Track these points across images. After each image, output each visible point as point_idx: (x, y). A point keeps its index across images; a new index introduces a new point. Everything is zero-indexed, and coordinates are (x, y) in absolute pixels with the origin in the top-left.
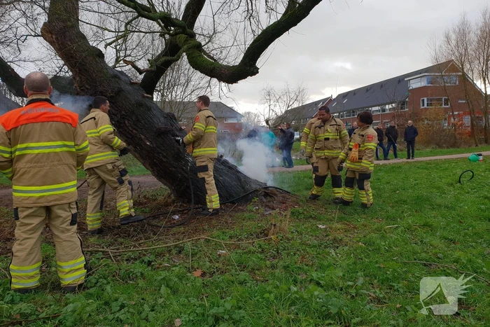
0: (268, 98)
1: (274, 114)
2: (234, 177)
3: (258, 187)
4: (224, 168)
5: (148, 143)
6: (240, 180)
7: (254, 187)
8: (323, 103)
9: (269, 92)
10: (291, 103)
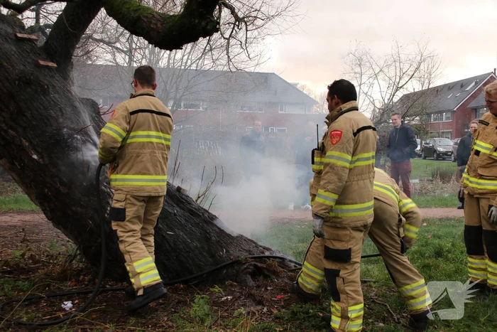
0: (358, 70)
1: (367, 101)
2: (197, 231)
3: (243, 255)
4: (181, 212)
5: (35, 157)
6: (207, 239)
7: (236, 253)
8: (476, 83)
9: (360, 60)
10: (403, 82)
